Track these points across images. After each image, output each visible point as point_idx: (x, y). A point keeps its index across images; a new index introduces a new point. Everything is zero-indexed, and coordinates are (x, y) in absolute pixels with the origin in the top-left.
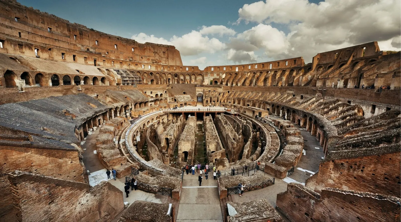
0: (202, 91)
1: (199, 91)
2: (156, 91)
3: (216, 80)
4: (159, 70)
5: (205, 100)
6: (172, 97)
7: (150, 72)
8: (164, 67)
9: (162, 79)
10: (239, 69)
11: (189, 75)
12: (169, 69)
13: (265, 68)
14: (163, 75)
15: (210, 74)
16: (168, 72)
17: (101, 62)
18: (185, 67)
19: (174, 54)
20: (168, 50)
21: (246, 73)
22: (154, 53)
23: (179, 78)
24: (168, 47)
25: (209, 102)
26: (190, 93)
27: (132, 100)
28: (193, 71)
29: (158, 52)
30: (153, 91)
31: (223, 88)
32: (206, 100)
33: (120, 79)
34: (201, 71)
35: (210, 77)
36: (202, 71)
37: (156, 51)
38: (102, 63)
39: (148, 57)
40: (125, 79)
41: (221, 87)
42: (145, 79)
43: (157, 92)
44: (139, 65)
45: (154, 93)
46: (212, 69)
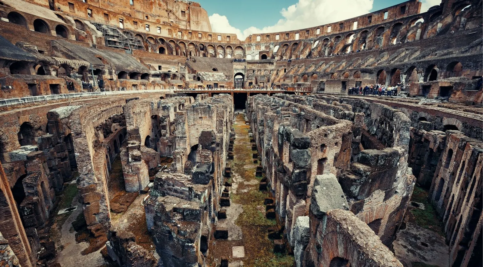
0: (242, 70)
1: (238, 69)
2: (168, 66)
3: (264, 54)
4: (174, 36)
5: (248, 82)
6: (193, 74)
7: (159, 38)
8: (183, 32)
9: (179, 50)
10: (300, 36)
11: (222, 47)
12: (190, 36)
13: (344, 29)
14: (181, 45)
15: (254, 46)
16: (189, 41)
17: (64, 5)
18: (216, 35)
19: (199, 15)
20: (189, 8)
21: (312, 42)
22: (167, 11)
23: (206, 50)
24: (190, 4)
25: (254, 84)
26: (223, 70)
27: (112, 64)
28: (228, 42)
29: (174, 11)
30: (163, 66)
31: (276, 65)
32: (250, 81)
33: (100, 38)
34: (240, 41)
35: (254, 51)
36: (243, 42)
37: (171, 9)
38: (68, 7)
39: (158, 18)
40: (110, 39)
41: (272, 63)
42: (149, 47)
43: (169, 68)
44: (141, 24)
45: (164, 68)
46: (259, 39)
